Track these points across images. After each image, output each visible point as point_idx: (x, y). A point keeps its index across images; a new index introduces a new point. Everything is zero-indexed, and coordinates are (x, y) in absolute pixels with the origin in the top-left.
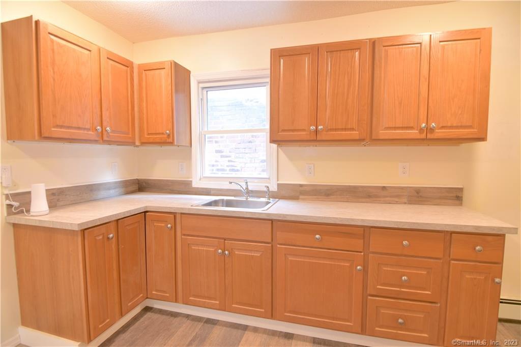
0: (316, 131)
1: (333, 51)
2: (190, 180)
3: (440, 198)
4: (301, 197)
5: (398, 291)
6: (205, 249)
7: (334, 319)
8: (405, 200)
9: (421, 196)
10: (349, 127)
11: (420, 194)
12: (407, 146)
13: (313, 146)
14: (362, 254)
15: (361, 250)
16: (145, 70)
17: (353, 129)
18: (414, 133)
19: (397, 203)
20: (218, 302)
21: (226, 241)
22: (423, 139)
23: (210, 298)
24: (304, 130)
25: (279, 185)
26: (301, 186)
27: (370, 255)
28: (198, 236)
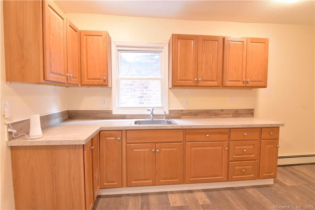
0: (197, 81)
1: (205, 40)
2: (112, 109)
3: (245, 114)
4: (182, 117)
5: (242, 157)
6: (143, 150)
7: (214, 176)
8: (231, 116)
9: (238, 114)
10: (213, 80)
11: (238, 112)
12: (232, 89)
13: (188, 89)
14: (227, 142)
15: (227, 140)
16: (85, 35)
17: (214, 81)
18: (240, 84)
19: (228, 117)
20: (151, 181)
21: (156, 144)
22: (244, 87)
23: (145, 180)
24: (191, 80)
25: (169, 111)
26: (182, 111)
27: (230, 142)
28: (137, 143)
